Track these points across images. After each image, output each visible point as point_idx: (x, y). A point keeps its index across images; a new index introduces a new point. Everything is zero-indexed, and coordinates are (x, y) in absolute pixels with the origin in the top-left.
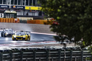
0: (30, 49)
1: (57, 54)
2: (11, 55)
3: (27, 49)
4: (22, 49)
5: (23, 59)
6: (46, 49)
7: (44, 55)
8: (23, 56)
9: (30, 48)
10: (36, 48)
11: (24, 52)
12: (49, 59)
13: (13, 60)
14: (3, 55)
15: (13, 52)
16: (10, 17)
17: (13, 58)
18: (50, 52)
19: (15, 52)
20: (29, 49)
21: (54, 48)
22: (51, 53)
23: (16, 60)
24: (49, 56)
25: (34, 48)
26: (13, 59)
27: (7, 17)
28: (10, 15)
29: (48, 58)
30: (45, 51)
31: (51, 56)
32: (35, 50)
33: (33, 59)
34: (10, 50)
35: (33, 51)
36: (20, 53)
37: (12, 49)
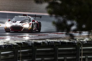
0: (49, 43)
3: (43, 43)
5: (36, 59)
6: (75, 43)
7: (73, 52)
8: (36, 55)
9: (49, 42)
10: (59, 41)
11: (38, 48)
12: (81, 59)
14: (2, 53)
15: (19, 47)
17: (19, 57)
18: (83, 47)
19: (23, 48)
22: (84, 50)
23: (25, 60)
25: (55, 42)
29: (78, 57)
32: (57, 44)
35: (54, 46)
36: (31, 50)
37: (17, 43)
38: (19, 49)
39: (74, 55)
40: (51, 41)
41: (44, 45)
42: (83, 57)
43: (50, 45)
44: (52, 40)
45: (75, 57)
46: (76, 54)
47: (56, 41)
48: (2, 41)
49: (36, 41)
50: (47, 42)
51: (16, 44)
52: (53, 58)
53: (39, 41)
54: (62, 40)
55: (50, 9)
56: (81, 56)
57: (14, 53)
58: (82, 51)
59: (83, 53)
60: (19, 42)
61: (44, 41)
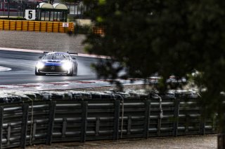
0: (73, 95)
1: (140, 110)
2: (24, 109)
3: (66, 95)
4: (55, 96)
5: (55, 119)
6: (113, 97)
7: (109, 111)
8: (55, 112)
9: (75, 94)
10: (88, 93)
11: (57, 103)
12: (121, 121)
13: (29, 122)
14: (5, 109)
15: (31, 102)
16: (52, 19)
17: (30, 116)
18: (125, 102)
19: (36, 103)
20: (70, 97)
21: (135, 95)
22: (126, 107)
23: (38, 121)
24: (121, 113)
25: (83, 94)
26: (30, 120)
27: (43, 19)
28: (52, 13)
29: (118, 117)
30: (111, 100)
32: (86, 98)
33: (81, 120)
34: (22, 98)
35: (81, 100)
36: (48, 105)
37: (28, 95)
38: (30, 103)
39: (111, 114)
40: (77, 92)
41: (66, 99)
42: (124, 117)
43: (75, 99)
44: (79, 92)
45: (112, 118)
46: (113, 113)
47: (84, 92)
48: (5, 91)
49: (55, 93)
50: (71, 95)
51: (25, 96)
52: (80, 118)
53: (60, 93)
54: (93, 92)
55: (87, 45)
56: (121, 116)
57: (23, 109)
58: (123, 109)
59: (125, 112)
60: (30, 93)
61: (67, 92)
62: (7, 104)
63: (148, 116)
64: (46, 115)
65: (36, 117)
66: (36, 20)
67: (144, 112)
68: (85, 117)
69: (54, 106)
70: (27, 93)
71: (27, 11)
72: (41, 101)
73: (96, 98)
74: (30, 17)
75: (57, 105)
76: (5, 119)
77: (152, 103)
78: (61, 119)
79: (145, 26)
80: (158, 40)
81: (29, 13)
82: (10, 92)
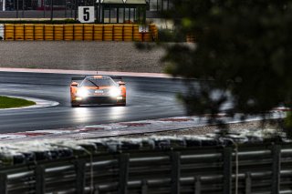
0: (157, 143)
1: (264, 161)
2: (78, 169)
3: (145, 143)
4: (126, 145)
5: (129, 183)
6: (220, 143)
7: (214, 165)
8: (128, 172)
9: (159, 141)
10: (180, 138)
11: (132, 157)
12: (234, 180)
13: (87, 188)
14: (47, 170)
15: (89, 156)
16: (121, 21)
17: (89, 180)
18: (239, 151)
19: (97, 158)
20: (151, 145)
21: (256, 138)
22: (241, 158)
23: (101, 187)
24: (234, 168)
25: (172, 141)
26: (88, 185)
27: (106, 20)
28: (121, 10)
29: (229, 175)
30: (217, 148)
31: (242, 169)
32: (177, 145)
33: (171, 182)
34: (75, 151)
35: (169, 150)
36: (116, 160)
37: (83, 146)
38: (88, 158)
39: (218, 170)
40: (162, 138)
41: (146, 149)
42: (239, 175)
43: (160, 148)
44: (166, 137)
45: (221, 176)
46: (222, 169)
47: (174, 137)
48: (46, 141)
49: (127, 140)
50: (153, 142)
51: (79, 148)
52: (169, 179)
53: (135, 140)
54: (189, 137)
56: (234, 173)
57: (76, 169)
58: (237, 162)
59: (240, 167)
60: (87, 142)
61: (146, 139)
62: (50, 161)
63: (278, 171)
64: (114, 176)
65: (98, 180)
66: (97, 22)
67: (270, 165)
68: (176, 177)
69: (127, 161)
70: (82, 142)
71: (81, 9)
72: (105, 155)
73: (193, 146)
74: (86, 18)
75: (131, 160)
76: (47, 186)
77: (283, 151)
78: (138, 182)
79: (259, 31)
80: (281, 52)
81: (85, 13)
82: (54, 141)
